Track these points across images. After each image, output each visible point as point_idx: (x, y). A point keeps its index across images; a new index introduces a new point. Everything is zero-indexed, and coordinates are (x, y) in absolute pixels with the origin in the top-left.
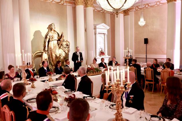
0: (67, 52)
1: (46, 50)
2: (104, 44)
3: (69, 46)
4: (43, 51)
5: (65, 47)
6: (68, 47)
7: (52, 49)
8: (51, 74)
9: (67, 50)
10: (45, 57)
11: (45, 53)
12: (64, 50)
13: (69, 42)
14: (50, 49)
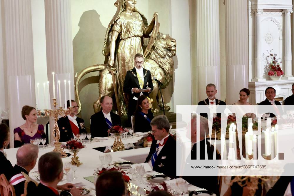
1: (111, 63)
3: (175, 50)
5: (162, 54)
6: (170, 54)
7: (127, 61)
8: (120, 131)
9: (167, 63)
10: (107, 83)
11: (108, 72)
12: (161, 62)
13: (173, 41)
14: (122, 62)
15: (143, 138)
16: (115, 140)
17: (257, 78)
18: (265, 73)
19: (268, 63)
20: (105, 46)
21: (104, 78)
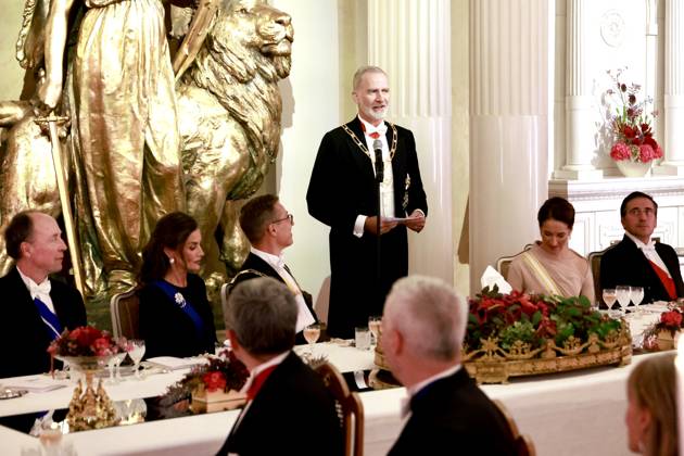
0: (258, 118)
1: (51, 96)
2: (653, 42)
3: (287, 55)
4: (18, 113)
5: (241, 69)
6: (270, 70)
7: (110, 88)
8: (98, 350)
9: (259, 103)
10: (34, 174)
11: (37, 129)
12: (235, 99)
13: (280, 22)
14: (93, 94)
15: (189, 378)
16: (78, 386)
17: (574, 168)
18: (601, 152)
19: (608, 116)
20: (26, 31)
21: (21, 153)
